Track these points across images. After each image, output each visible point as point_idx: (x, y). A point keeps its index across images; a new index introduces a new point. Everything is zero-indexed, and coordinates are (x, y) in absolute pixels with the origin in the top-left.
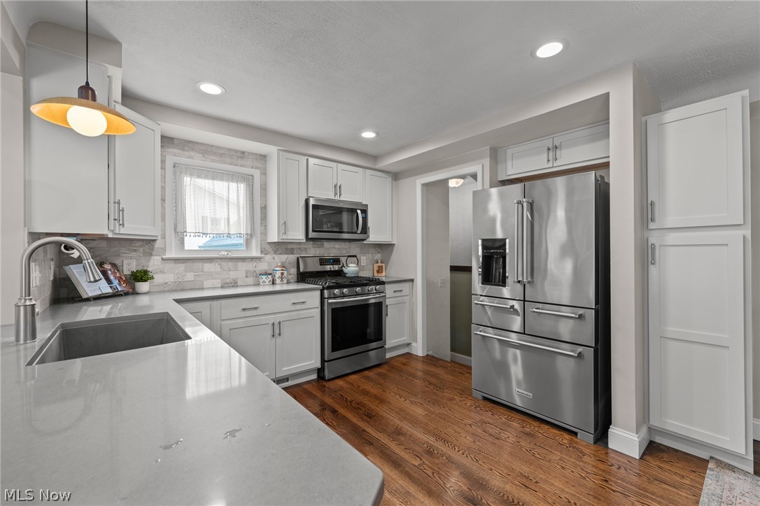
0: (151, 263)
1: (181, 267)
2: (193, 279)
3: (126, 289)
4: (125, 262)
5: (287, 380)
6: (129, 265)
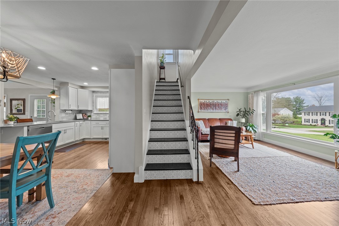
0: (92, 114)
3: (86, 118)
5: (107, 139)
6: (89, 114)
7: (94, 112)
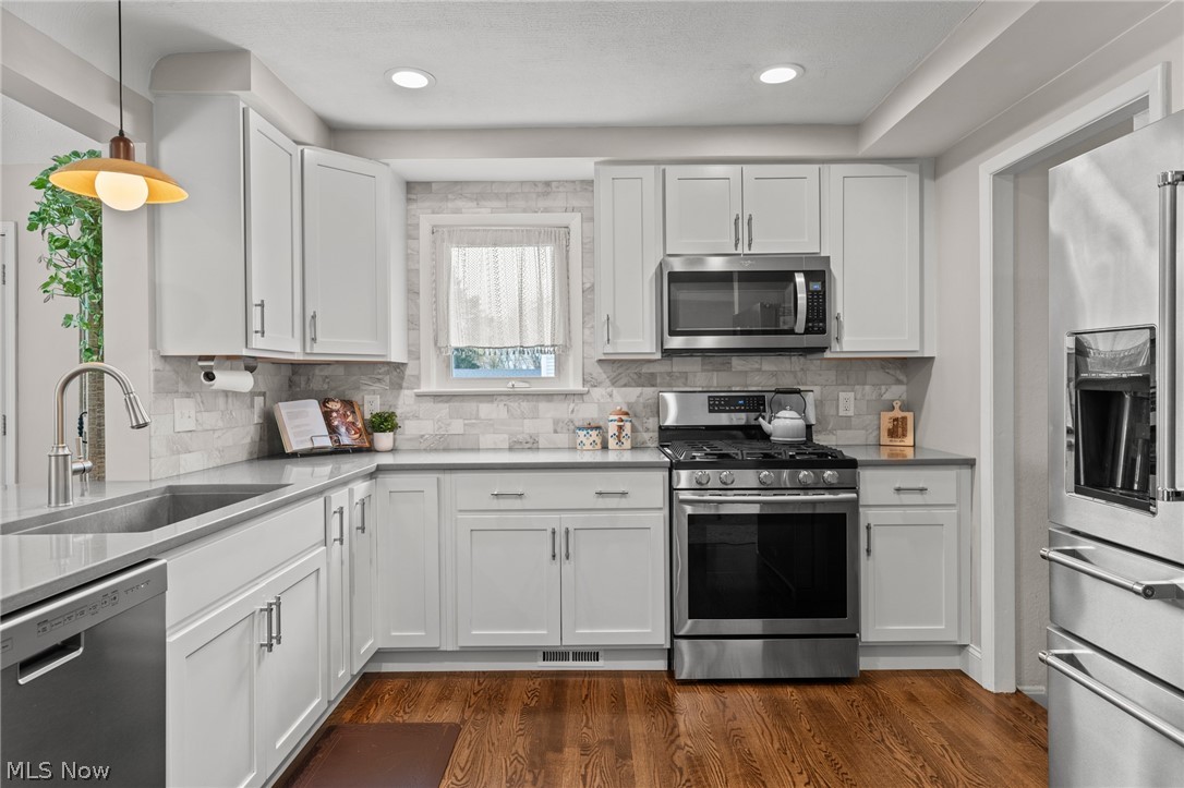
0: (400, 402)
1: (444, 409)
2: (462, 432)
3: (357, 444)
4: (367, 398)
5: (596, 656)
6: (372, 404)
7: (418, 378)
